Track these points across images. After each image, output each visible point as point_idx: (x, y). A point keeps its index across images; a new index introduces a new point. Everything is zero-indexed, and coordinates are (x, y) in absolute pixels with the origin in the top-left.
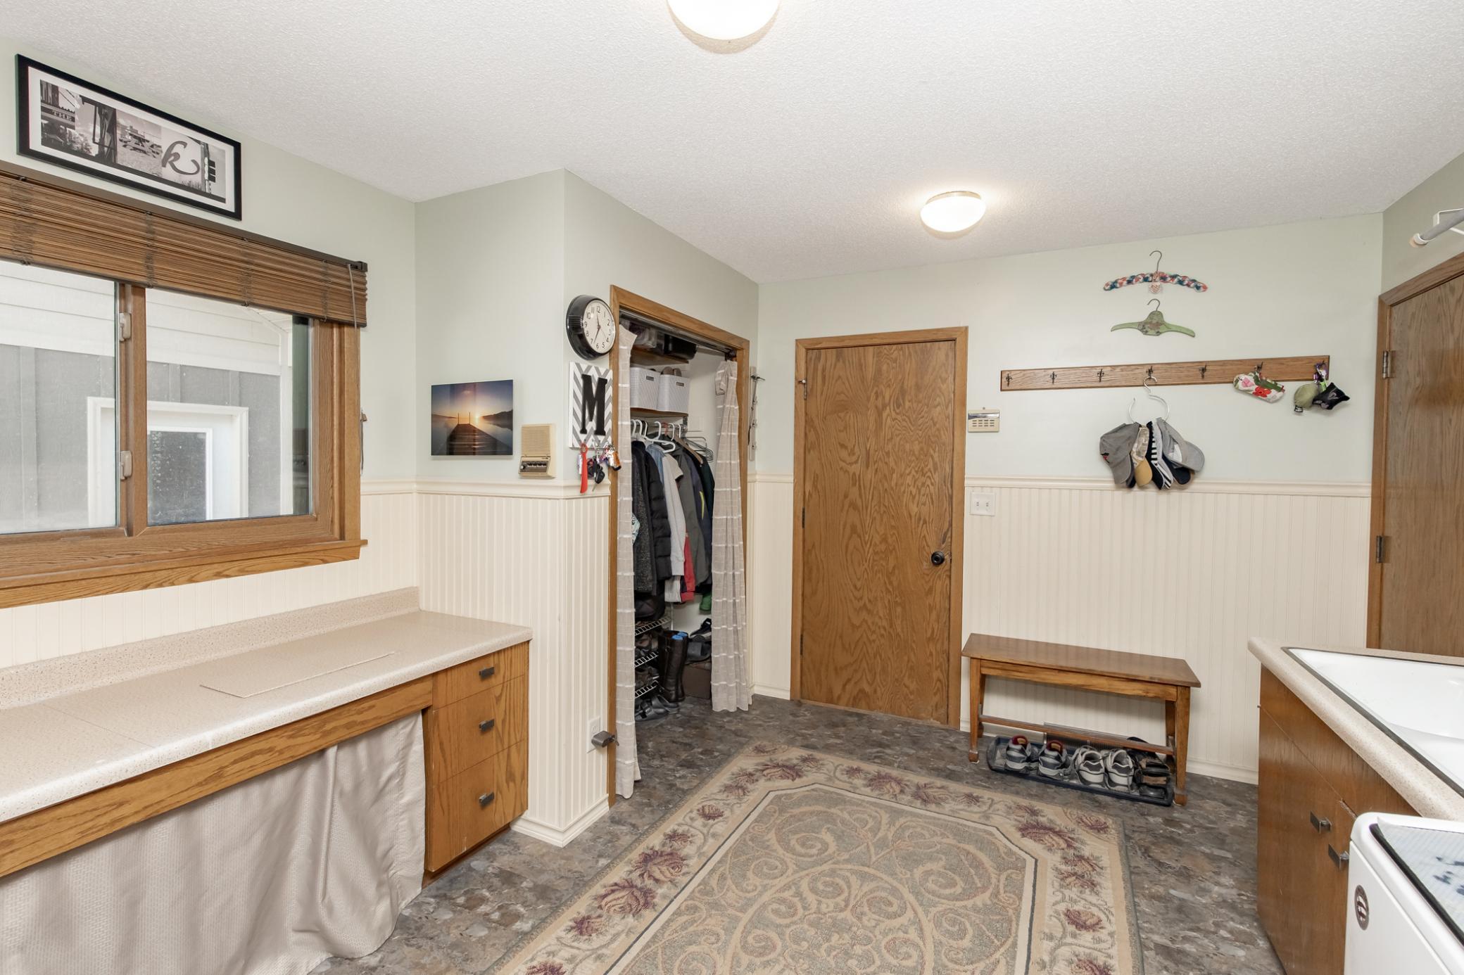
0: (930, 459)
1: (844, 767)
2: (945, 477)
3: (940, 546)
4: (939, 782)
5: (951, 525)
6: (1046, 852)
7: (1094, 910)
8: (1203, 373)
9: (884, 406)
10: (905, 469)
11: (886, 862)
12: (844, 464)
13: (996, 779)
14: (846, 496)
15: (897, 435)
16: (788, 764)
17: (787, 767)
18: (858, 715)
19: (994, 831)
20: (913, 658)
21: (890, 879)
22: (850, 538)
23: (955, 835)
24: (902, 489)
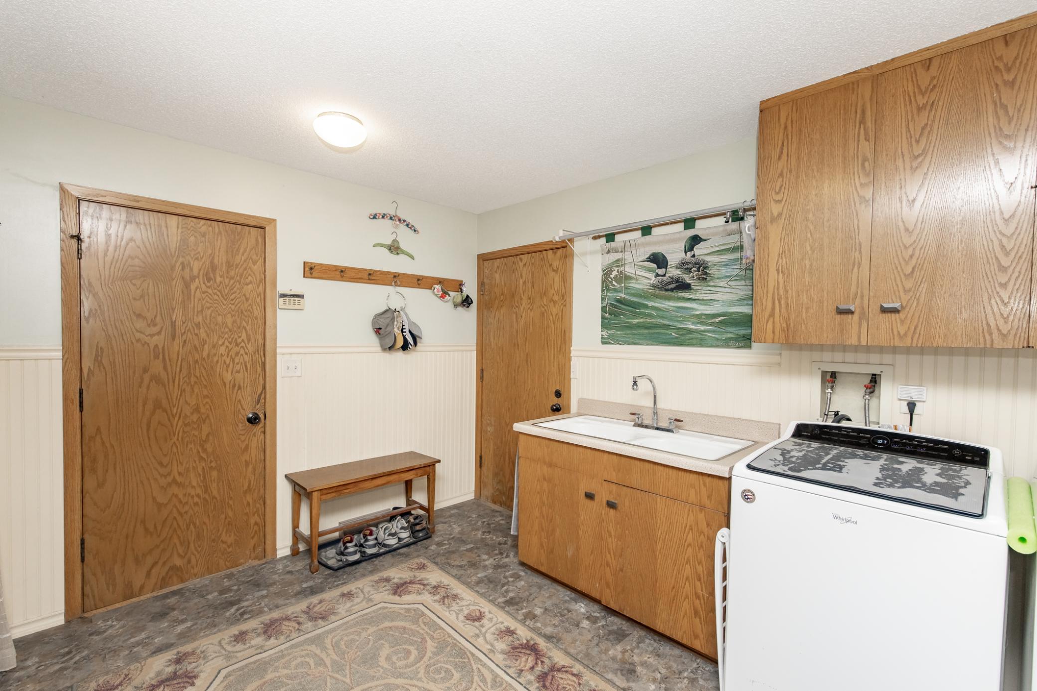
0: (244, 330)
1: (227, 640)
2: (258, 346)
3: (255, 407)
4: (315, 599)
5: (264, 388)
6: (419, 596)
7: (472, 608)
8: (419, 282)
9: (193, 279)
10: (218, 340)
11: (357, 675)
12: (142, 336)
13: (343, 575)
14: (145, 370)
15: (209, 308)
16: (164, 677)
17: (167, 680)
18: (174, 593)
19: (383, 605)
20: (230, 514)
21: (375, 683)
22: (153, 413)
23: (370, 624)
24: (215, 359)
